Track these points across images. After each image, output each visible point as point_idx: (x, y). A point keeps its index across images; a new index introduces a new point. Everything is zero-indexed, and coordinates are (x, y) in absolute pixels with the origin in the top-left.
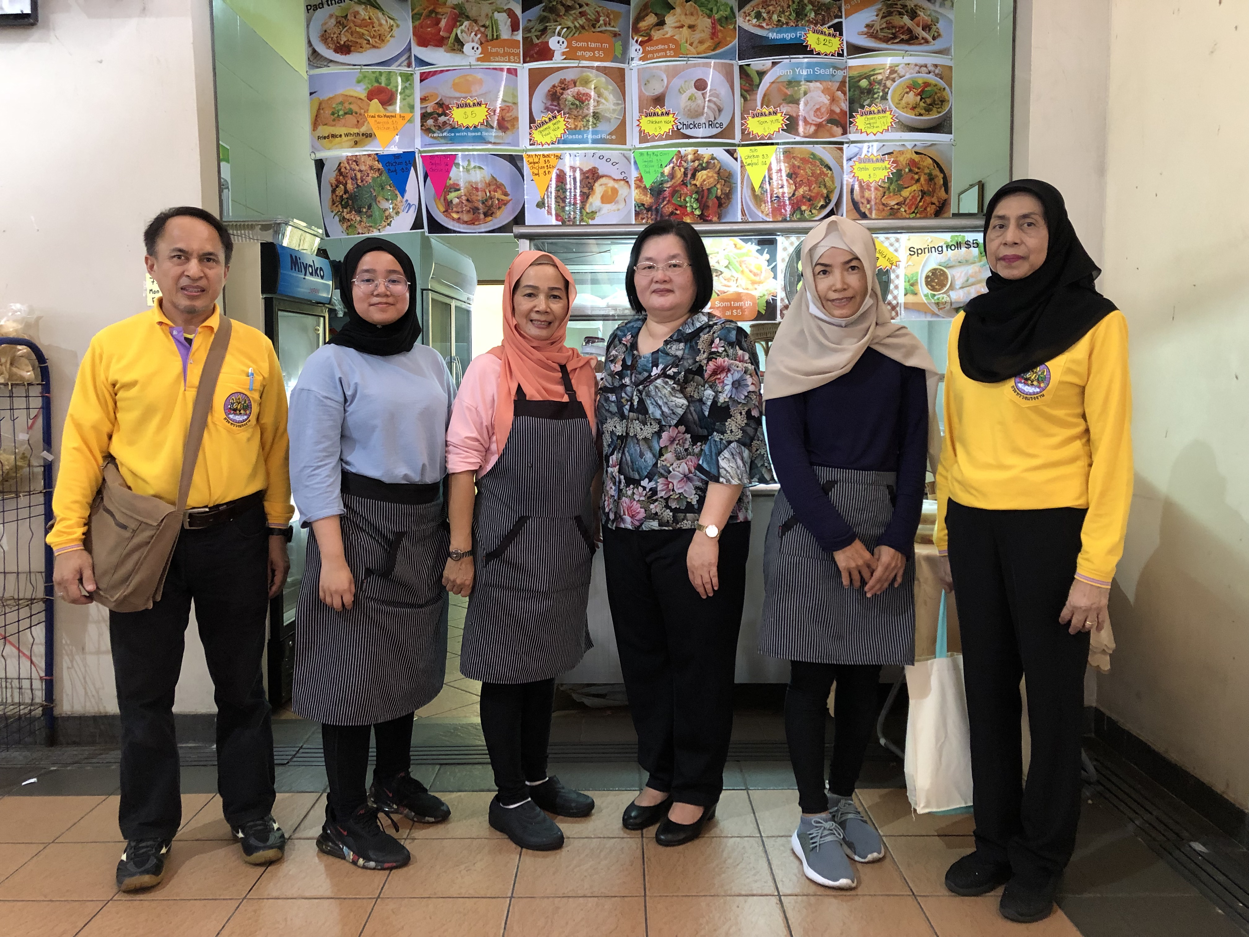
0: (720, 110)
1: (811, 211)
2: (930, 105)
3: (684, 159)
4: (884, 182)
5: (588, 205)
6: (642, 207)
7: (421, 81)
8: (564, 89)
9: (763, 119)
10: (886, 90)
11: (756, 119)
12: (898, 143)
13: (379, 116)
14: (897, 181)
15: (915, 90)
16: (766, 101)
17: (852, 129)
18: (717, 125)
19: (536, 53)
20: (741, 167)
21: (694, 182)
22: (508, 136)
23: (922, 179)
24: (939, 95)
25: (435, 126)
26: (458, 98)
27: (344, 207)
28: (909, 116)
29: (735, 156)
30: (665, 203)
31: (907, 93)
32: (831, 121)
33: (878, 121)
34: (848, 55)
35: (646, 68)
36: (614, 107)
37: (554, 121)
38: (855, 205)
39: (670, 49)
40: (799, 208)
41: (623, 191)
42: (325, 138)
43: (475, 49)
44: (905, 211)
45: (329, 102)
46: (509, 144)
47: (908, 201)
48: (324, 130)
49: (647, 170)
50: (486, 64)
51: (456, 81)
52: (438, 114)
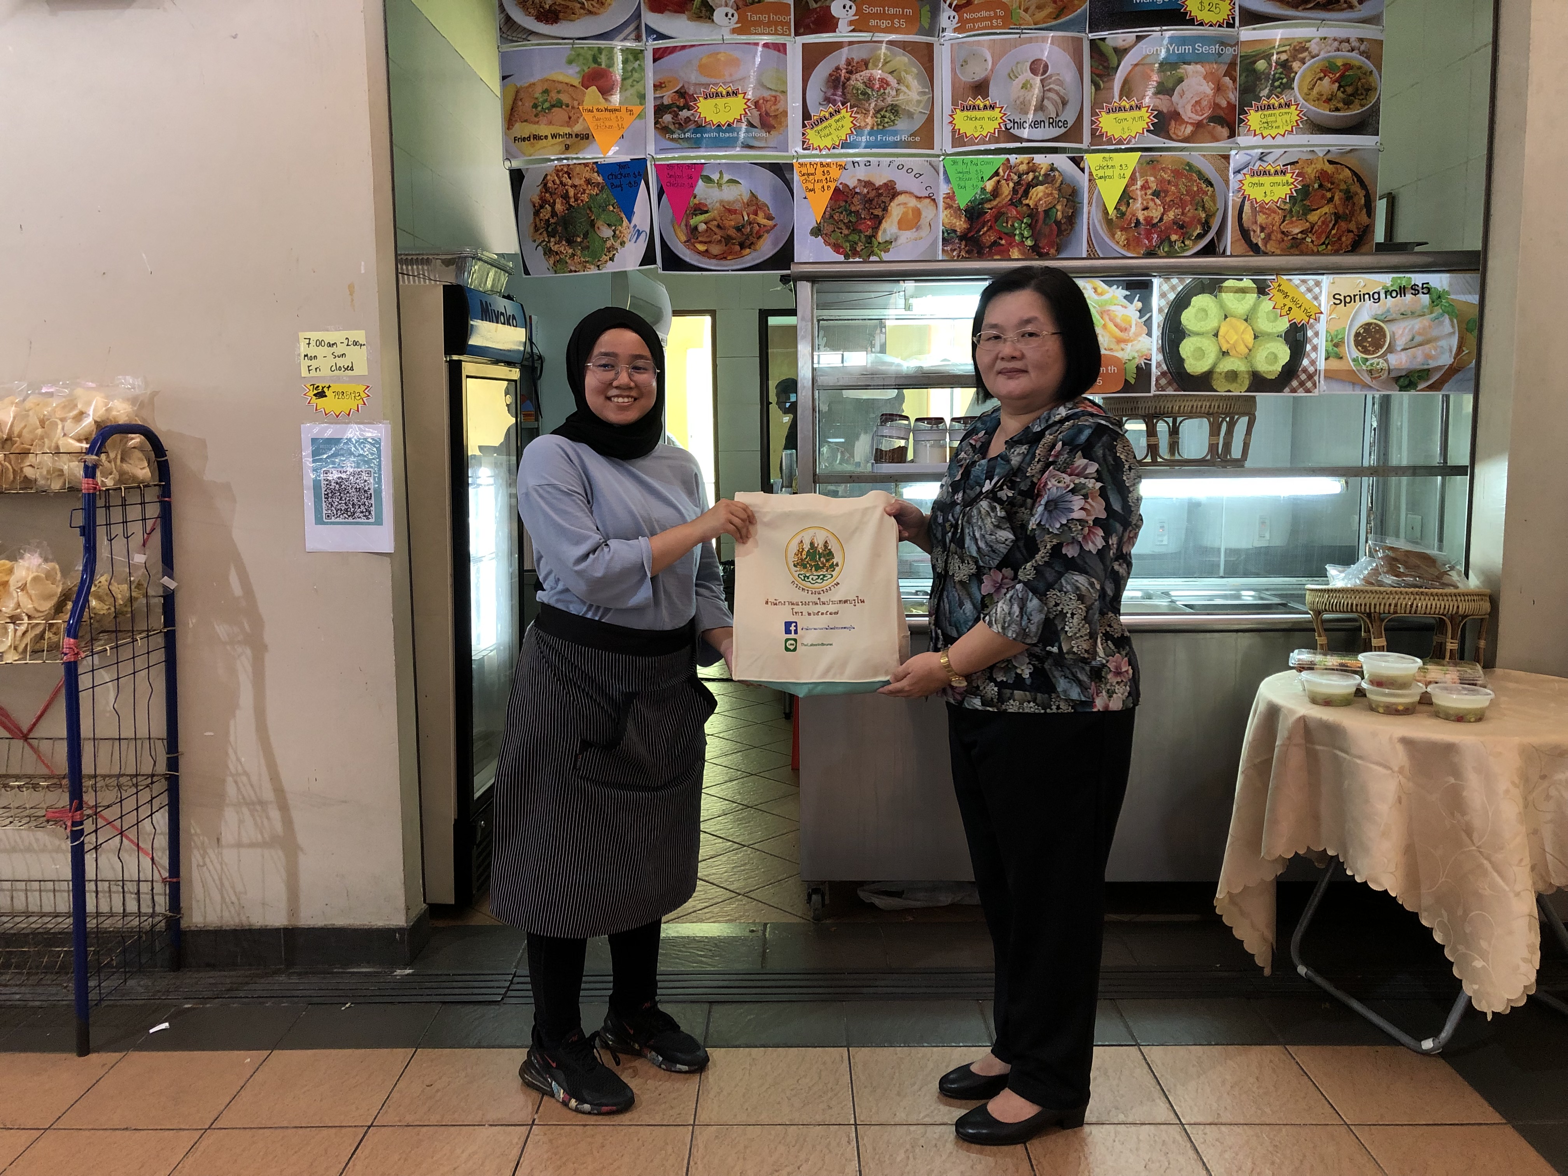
0: (1064, 103)
1: (1183, 242)
2: (1351, 95)
3: (1014, 170)
4: (1285, 203)
5: (880, 233)
6: (953, 235)
7: (655, 61)
8: (850, 72)
9: (1121, 115)
10: (1293, 75)
11: (1112, 115)
12: (1305, 149)
13: (598, 110)
14: (1302, 200)
15: (1331, 76)
16: (1127, 90)
17: (1242, 129)
18: (1060, 124)
19: (814, 23)
20: (1090, 180)
21: (1027, 202)
22: (773, 138)
23: (1336, 198)
24: (1363, 81)
25: (674, 124)
26: (707, 85)
27: (551, 235)
28: (1323, 112)
29: (1081, 166)
30: (985, 229)
31: (1321, 79)
32: (1215, 119)
33: (1279, 119)
34: (1241, 26)
35: (963, 43)
36: (919, 98)
37: (837, 117)
38: (1245, 233)
39: (996, 17)
40: (1169, 238)
41: (928, 211)
42: (524, 139)
43: (730, 16)
44: (1312, 242)
45: (530, 90)
46: (775, 148)
47: (1316, 227)
48: (523, 129)
49: (962, 184)
50: (744, 38)
51: (704, 61)
52: (678, 107)
